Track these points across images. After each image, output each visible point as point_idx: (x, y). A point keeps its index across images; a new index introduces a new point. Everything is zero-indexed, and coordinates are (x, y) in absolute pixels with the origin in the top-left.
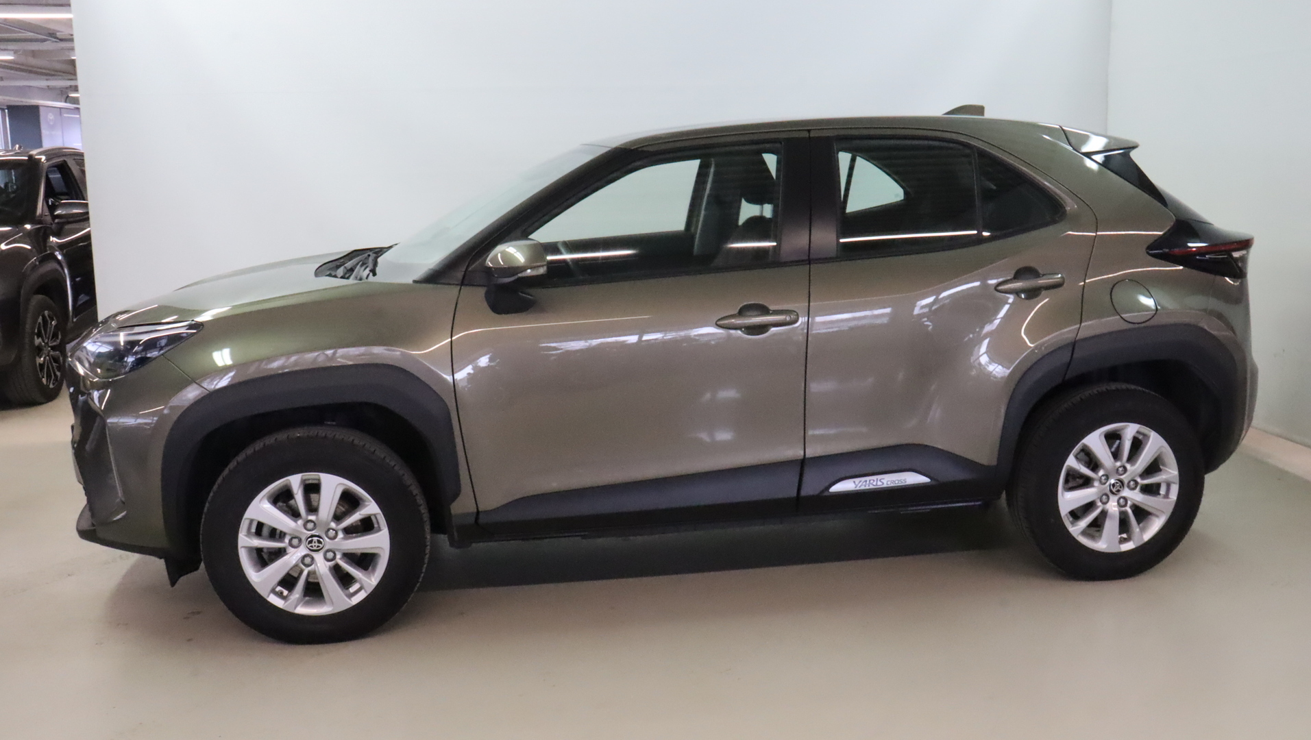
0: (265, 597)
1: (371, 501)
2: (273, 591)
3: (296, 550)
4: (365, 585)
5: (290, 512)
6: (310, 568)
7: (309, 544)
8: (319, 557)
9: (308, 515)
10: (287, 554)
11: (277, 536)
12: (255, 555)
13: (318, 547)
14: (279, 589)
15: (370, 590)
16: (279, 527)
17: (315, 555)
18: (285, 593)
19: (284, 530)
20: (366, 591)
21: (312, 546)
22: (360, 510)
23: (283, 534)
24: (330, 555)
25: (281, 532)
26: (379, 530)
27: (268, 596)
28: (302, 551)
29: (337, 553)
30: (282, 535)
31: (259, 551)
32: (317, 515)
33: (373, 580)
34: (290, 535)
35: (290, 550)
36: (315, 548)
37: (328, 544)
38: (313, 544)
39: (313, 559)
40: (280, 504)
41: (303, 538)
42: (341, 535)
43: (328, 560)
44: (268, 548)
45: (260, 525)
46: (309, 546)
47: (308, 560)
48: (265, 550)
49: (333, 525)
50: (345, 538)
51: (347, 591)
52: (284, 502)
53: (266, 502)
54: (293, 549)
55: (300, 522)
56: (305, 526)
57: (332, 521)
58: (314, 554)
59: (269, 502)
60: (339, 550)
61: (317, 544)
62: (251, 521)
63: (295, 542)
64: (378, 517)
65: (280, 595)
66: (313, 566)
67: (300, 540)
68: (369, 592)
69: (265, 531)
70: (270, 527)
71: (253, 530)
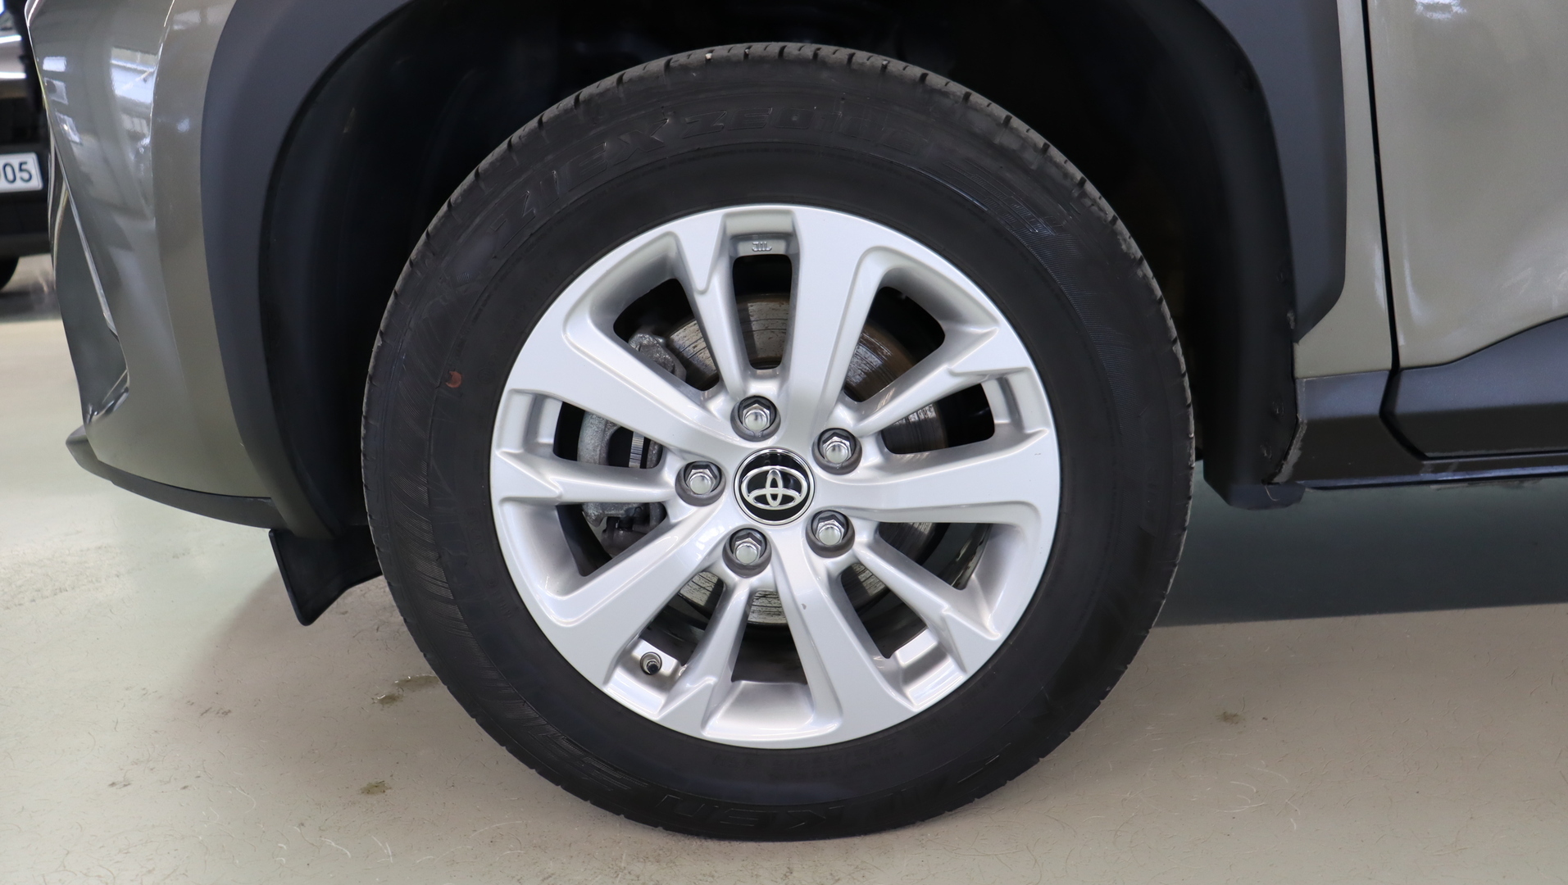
0: (596, 681)
1: (994, 320)
2: (625, 659)
3: (705, 510)
4: (960, 643)
5: (680, 369)
6: (755, 581)
7: (750, 489)
8: (788, 538)
9: (745, 377)
10: (672, 527)
11: (634, 463)
12: (557, 528)
13: (787, 499)
14: (644, 648)
15: (977, 659)
16: (641, 424)
17: (776, 532)
18: (668, 664)
19: (658, 434)
20: (961, 666)
21: (762, 499)
22: (951, 359)
23: (653, 451)
24: (831, 533)
25: (647, 442)
26: (1019, 433)
27: (607, 680)
28: (728, 515)
29: (856, 523)
30: (653, 454)
31: (572, 514)
32: (784, 378)
33: (988, 619)
34: (682, 452)
35: (681, 511)
36: (774, 505)
37: (826, 491)
38: (768, 491)
39: (764, 541)
40: (643, 338)
41: (731, 468)
42: (872, 455)
43: (822, 550)
44: (603, 505)
45: (572, 418)
46: (750, 499)
47: (746, 552)
48: (592, 512)
49: (844, 417)
50: (886, 468)
51: (888, 663)
52: (657, 333)
53: (589, 324)
54: (694, 509)
55: (720, 405)
56: (736, 418)
57: (839, 400)
58: (771, 529)
59: (601, 327)
60: (863, 512)
61: (781, 491)
62: (538, 401)
63: (699, 482)
64: (1021, 385)
65: (650, 672)
66: (767, 573)
67: (719, 475)
68: (973, 668)
69: (591, 441)
70: (608, 423)
71: (547, 435)
